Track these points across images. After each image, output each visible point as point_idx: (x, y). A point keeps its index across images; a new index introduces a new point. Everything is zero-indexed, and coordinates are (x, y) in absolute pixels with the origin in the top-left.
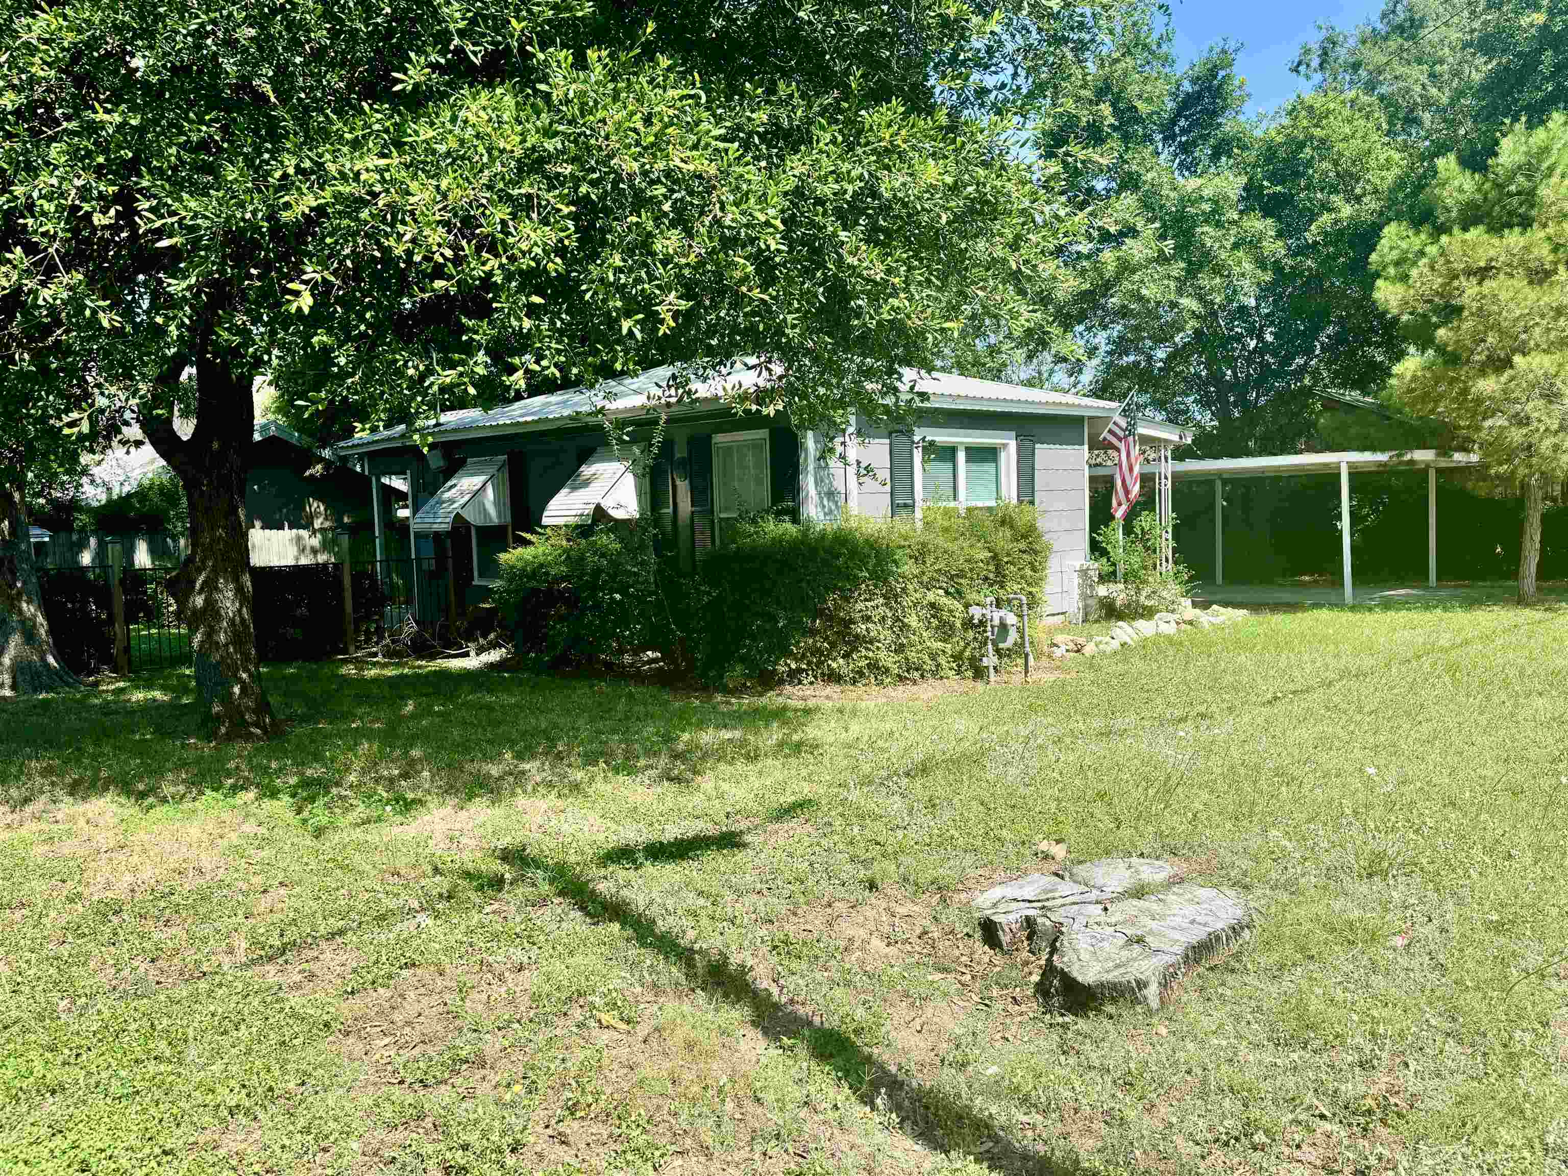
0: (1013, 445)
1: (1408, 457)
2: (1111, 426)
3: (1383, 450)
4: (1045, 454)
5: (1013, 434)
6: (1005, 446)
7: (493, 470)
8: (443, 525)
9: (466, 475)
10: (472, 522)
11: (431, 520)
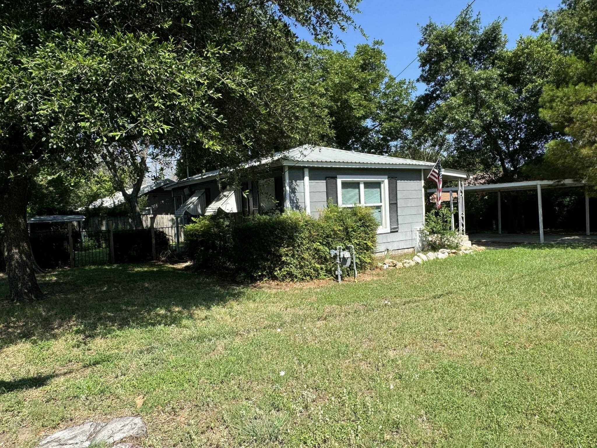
0: (386, 181)
1: (562, 183)
2: (431, 172)
3: (552, 180)
4: (401, 185)
5: (387, 177)
6: (383, 181)
7: (200, 195)
8: (181, 215)
9: (193, 197)
10: (191, 214)
11: (179, 213)
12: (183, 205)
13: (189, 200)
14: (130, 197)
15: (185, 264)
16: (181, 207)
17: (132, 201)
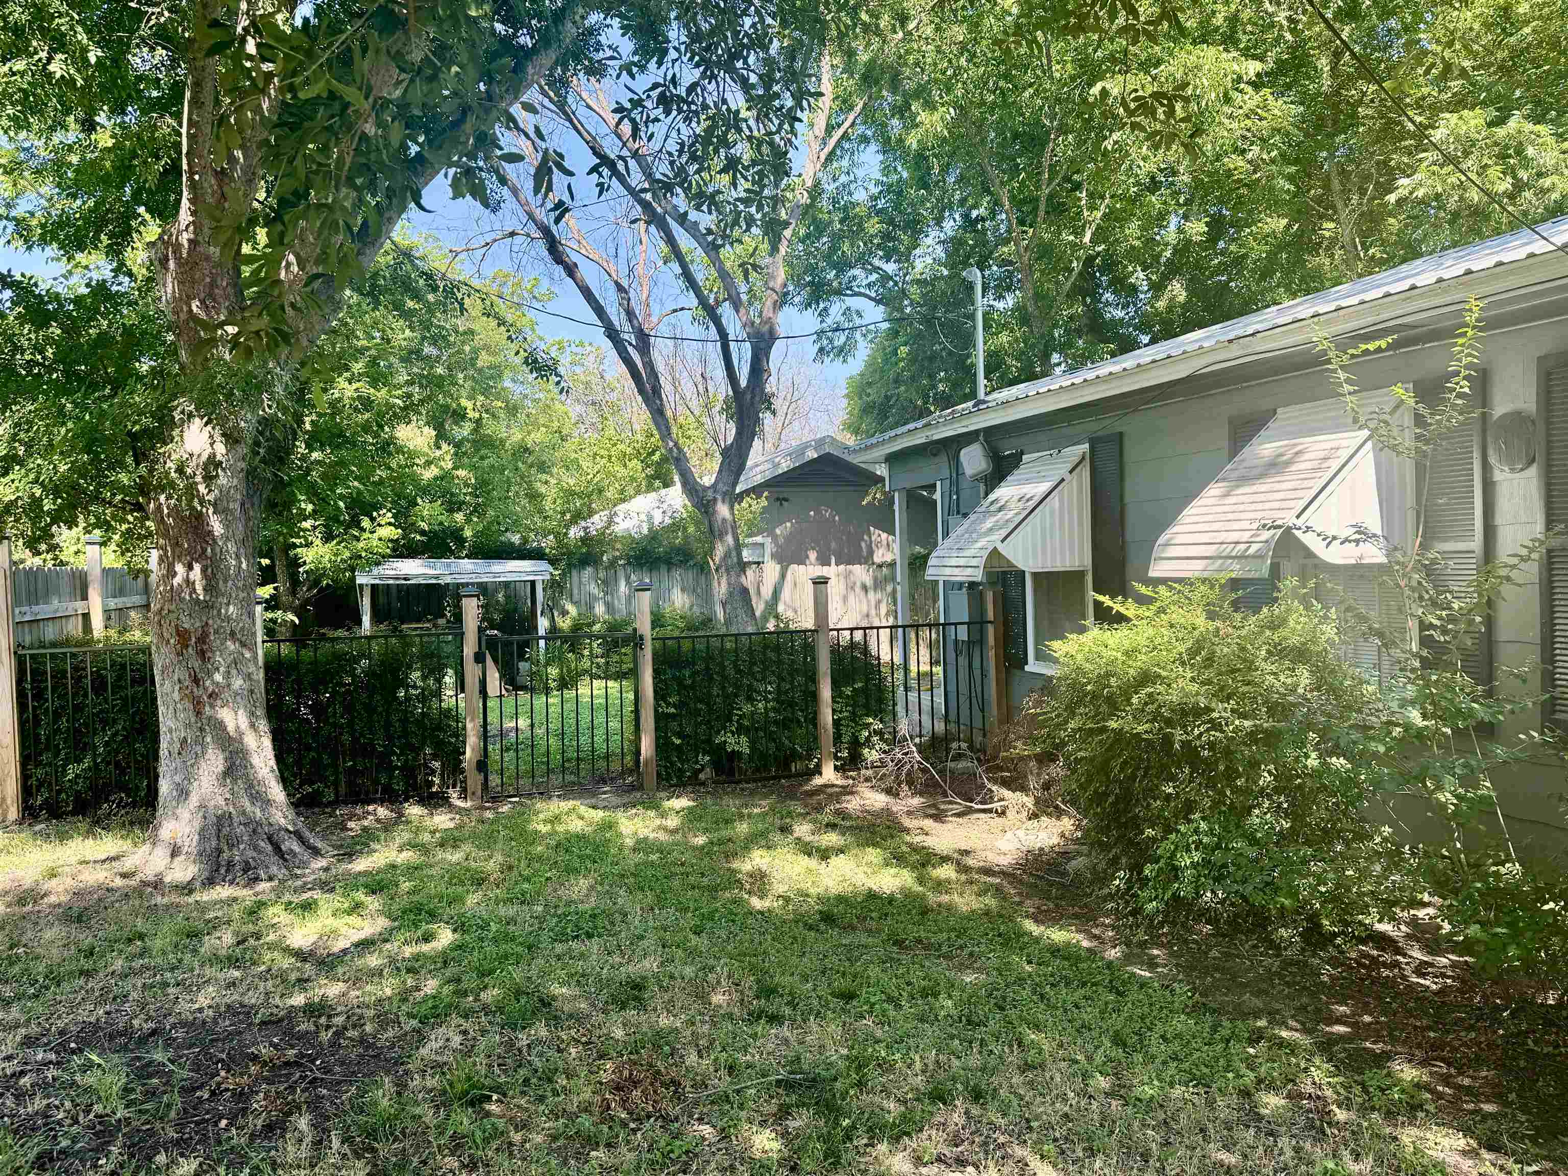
7: (1062, 470)
8: (969, 571)
9: (1020, 483)
10: (1021, 566)
11: (954, 562)
12: (967, 523)
13: (992, 497)
14: (710, 494)
15: (1009, 834)
16: (960, 530)
17: (715, 512)
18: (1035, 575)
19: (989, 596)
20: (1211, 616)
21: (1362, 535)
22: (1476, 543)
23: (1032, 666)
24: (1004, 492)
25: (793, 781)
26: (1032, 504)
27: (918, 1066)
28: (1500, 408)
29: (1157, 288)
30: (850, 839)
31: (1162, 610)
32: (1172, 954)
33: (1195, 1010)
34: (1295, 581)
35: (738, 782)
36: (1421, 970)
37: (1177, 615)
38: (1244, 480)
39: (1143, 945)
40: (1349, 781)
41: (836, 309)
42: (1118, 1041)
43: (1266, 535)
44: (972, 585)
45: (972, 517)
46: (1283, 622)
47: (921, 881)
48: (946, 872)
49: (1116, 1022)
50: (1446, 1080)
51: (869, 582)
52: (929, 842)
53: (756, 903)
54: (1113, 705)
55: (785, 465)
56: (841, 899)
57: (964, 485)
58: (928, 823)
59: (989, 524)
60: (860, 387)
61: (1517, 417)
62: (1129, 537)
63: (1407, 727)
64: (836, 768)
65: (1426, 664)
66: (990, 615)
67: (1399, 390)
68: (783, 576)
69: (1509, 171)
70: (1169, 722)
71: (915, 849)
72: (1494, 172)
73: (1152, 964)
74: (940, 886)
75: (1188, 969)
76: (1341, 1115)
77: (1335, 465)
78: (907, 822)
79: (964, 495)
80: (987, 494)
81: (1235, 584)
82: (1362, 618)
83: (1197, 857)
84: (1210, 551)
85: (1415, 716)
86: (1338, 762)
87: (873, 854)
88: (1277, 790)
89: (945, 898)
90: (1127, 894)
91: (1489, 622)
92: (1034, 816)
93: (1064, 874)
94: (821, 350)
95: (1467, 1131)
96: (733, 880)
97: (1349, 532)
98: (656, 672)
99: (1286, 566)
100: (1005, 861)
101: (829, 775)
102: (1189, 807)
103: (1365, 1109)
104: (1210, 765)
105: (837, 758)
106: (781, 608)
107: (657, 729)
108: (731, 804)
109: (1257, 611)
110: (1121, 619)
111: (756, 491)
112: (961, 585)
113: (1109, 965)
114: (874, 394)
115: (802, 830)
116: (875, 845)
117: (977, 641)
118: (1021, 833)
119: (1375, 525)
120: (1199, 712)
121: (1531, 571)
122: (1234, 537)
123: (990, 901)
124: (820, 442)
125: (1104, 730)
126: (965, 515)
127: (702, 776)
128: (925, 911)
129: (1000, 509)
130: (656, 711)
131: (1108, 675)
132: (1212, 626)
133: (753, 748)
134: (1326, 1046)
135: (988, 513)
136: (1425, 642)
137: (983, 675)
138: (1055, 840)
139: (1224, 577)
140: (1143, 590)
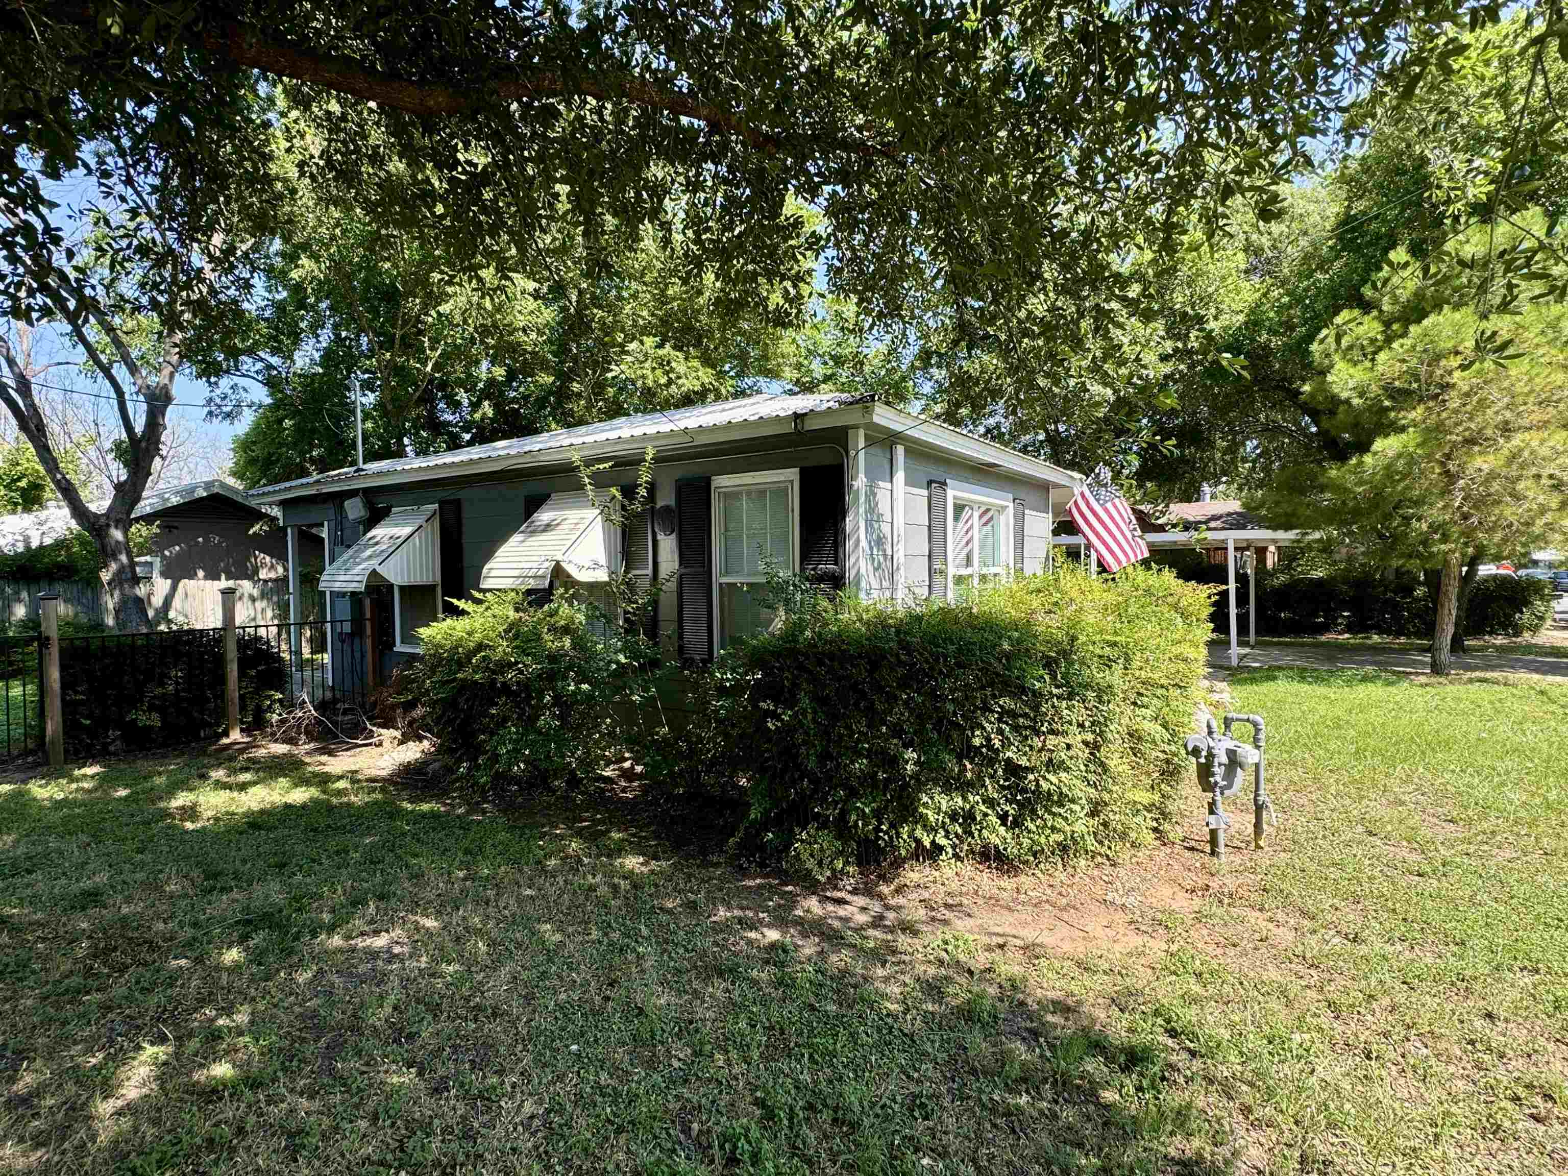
0: (1011, 508)
5: (1011, 496)
7: (421, 521)
8: (355, 585)
9: (389, 526)
10: (392, 580)
11: (342, 578)
12: (351, 552)
13: (369, 535)
14: (103, 521)
15: (386, 757)
16: (345, 556)
17: (107, 535)
18: (402, 588)
19: (367, 602)
20: (517, 610)
21: (596, 565)
22: (649, 571)
23: (399, 647)
24: (379, 532)
25: (202, 744)
26: (399, 541)
27: (340, 891)
28: (660, 504)
29: (475, 406)
30: (261, 774)
31: (488, 608)
32: (495, 805)
33: (511, 829)
34: (562, 590)
35: (149, 749)
36: (624, 790)
37: (497, 610)
38: (533, 532)
39: (478, 803)
40: (590, 697)
41: (225, 383)
42: (467, 852)
43: (547, 564)
44: (353, 594)
45: (355, 548)
46: (557, 611)
47: (324, 792)
48: (341, 784)
49: (466, 843)
50: (634, 835)
51: (256, 593)
52: (326, 769)
53: (189, 826)
54: (461, 665)
55: (175, 500)
56: (262, 812)
57: (346, 525)
58: (324, 758)
59: (368, 552)
60: (245, 445)
61: (667, 508)
62: (465, 564)
63: (618, 662)
64: (242, 730)
65: (627, 631)
66: (368, 615)
67: (613, 490)
68: (174, 588)
69: (667, 373)
70: (494, 672)
71: (315, 775)
72: (659, 372)
73: (484, 812)
74: (340, 793)
75: (504, 812)
76: (586, 861)
77: (582, 527)
78: (308, 760)
79: (347, 532)
80: (365, 534)
81: (529, 592)
82: (596, 608)
83: (510, 747)
84: (516, 573)
85: (622, 658)
86: (585, 687)
87: (283, 782)
88: (553, 705)
89: (345, 799)
90: (469, 774)
91: (655, 610)
92: (401, 743)
93: (425, 774)
94: (210, 413)
95: (644, 855)
96: (166, 814)
97: (590, 564)
98: (63, 668)
99: (557, 583)
100: (384, 773)
101: (236, 735)
102: (505, 720)
103: (598, 856)
104: (516, 694)
105: (242, 723)
106: (172, 615)
107: (64, 714)
108: (144, 765)
109: (542, 607)
110: (463, 613)
111: (148, 519)
112: (344, 595)
113: (458, 816)
114: (257, 451)
115: (219, 774)
116: (285, 776)
117: (357, 631)
118: (395, 755)
119: (603, 560)
120: (511, 665)
121: (672, 585)
122: (529, 565)
123: (377, 796)
124: (208, 485)
125: (455, 679)
126: (349, 546)
127: (112, 748)
128: (331, 808)
129: (377, 543)
130: (63, 700)
131: (457, 647)
132: (517, 616)
133: (163, 720)
134: (579, 833)
135: (367, 546)
136: (626, 620)
137: (363, 656)
138: (418, 755)
139: (524, 588)
140: (477, 594)
